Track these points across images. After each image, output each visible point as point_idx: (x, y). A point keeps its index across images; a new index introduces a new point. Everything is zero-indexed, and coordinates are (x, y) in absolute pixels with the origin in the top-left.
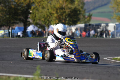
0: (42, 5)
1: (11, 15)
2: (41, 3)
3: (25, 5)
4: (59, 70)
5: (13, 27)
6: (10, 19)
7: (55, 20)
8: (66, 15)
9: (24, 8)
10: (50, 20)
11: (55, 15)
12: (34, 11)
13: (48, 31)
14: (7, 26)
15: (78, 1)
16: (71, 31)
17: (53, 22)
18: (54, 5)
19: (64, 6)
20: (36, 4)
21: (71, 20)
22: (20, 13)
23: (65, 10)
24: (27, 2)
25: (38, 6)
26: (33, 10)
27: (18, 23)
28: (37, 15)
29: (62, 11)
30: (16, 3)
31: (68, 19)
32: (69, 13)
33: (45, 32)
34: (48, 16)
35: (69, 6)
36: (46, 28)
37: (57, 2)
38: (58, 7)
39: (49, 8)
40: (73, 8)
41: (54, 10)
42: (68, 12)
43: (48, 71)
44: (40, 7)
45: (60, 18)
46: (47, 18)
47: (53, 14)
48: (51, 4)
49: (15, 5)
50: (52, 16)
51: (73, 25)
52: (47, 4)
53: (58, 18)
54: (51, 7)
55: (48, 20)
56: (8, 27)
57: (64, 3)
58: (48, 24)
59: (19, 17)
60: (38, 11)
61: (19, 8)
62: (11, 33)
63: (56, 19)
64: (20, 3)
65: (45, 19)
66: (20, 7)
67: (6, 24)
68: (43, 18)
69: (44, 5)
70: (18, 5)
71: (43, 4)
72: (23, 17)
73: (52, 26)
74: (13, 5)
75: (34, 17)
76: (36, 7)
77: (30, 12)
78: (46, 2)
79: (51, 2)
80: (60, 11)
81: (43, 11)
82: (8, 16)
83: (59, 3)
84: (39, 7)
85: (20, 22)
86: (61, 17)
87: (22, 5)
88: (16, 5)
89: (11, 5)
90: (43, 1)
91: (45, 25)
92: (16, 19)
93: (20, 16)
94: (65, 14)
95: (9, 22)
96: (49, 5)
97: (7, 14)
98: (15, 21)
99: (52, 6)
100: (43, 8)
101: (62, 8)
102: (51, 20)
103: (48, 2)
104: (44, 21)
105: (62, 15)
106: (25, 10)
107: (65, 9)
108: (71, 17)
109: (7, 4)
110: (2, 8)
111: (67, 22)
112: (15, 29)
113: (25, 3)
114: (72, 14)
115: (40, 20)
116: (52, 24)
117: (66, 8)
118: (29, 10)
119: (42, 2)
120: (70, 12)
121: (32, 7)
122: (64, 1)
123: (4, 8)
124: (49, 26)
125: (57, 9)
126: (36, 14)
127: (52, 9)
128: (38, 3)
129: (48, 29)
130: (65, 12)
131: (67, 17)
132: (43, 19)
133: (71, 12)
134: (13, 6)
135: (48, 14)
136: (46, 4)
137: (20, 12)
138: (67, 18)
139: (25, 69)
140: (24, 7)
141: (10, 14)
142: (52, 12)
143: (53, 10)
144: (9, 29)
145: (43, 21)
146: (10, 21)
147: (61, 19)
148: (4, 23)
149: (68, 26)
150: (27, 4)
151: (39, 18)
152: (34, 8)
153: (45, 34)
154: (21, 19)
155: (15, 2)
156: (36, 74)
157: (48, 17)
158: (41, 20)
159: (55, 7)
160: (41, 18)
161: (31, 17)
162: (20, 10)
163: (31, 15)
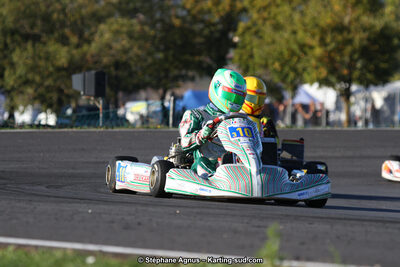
0: (274, 18)
1: (171, 52)
2: (269, 13)
3: (216, 18)
4: (338, 237)
5: (178, 92)
6: (167, 65)
7: (317, 68)
8: (354, 52)
9: (213, 28)
10: (300, 66)
11: (318, 51)
12: (248, 38)
13: (293, 105)
14: (156, 88)
15: (394, 4)
16: (369, 106)
17: (309, 74)
18: (314, 18)
19: (347, 20)
20: (255, 16)
21: (372, 67)
22: (201, 44)
23: (350, 36)
24: (224, 9)
25: (260, 22)
26: (242, 35)
27: (192, 79)
28: (255, 51)
29: (340, 38)
30: (189, 11)
31: (359, 65)
32: (365, 43)
33: (281, 108)
34: (293, 53)
35: (366, 20)
36: (287, 94)
37: (325, 7)
38: (329, 26)
39: (298, 26)
40: (378, 28)
41: (313, 36)
42: (361, 40)
43: (303, 244)
44: (268, 23)
45: (332, 60)
46: (290, 60)
47: (311, 48)
48: (302, 13)
49: (183, 19)
50: (305, 54)
51: (376, 85)
52: (291, 16)
53: (326, 60)
54: (304, 25)
55: (294, 70)
56: (161, 91)
57: (349, 10)
58: (292, 82)
59: (197, 58)
60: (261, 37)
61: (198, 27)
62: (171, 113)
63: (319, 64)
64: (201, 11)
65: (282, 66)
66: (201, 26)
67: (154, 82)
68: (278, 60)
69: (281, 19)
70: (195, 19)
71: (275, 15)
72: (211, 58)
73: (306, 87)
74: (177, 17)
75: (245, 57)
76: (255, 24)
77: (232, 39)
78: (286, 8)
79: (303, 7)
80: (333, 40)
81: (277, 36)
82: (160, 55)
83: (332, 9)
84: (264, 24)
85: (201, 76)
86: (338, 58)
87: (207, 17)
88: (189, 18)
89: (170, 17)
90: (278, 6)
91: (283, 86)
92: (187, 65)
93: (200, 54)
94: (349, 49)
95: (162, 74)
96: (297, 17)
97: (158, 50)
98: (184, 72)
99: (307, 20)
100: (277, 27)
101: (339, 28)
102: (304, 69)
103: (294, 9)
104: (281, 72)
105: (339, 50)
106: (217, 35)
107: (349, 31)
108: (370, 60)
109: (158, 15)
110: (142, 30)
111: (356, 74)
112: (182, 98)
113: (218, 12)
114: (376, 47)
115: (266, 66)
116: (305, 82)
117: (352, 28)
118: (231, 35)
119: (274, 10)
120: (369, 39)
121: (242, 26)
122: (349, 5)
123: (147, 28)
124: (295, 89)
125: (323, 32)
126: (252, 49)
127: (305, 31)
128: (259, 11)
129: (293, 97)
130: (350, 42)
131: (356, 56)
132: (277, 65)
133: (372, 40)
134: (177, 22)
135: (295, 47)
136: (287, 14)
137: (199, 40)
138: (356, 61)
139: (225, 236)
140: (214, 25)
141: (167, 49)
142: (309, 40)
143: (309, 34)
144: (163, 98)
145: (275, 71)
146: (167, 71)
147: (337, 65)
148: (147, 79)
149: (362, 88)
150: (222, 13)
151: (263, 62)
152: (248, 29)
153: (281, 114)
154: (205, 65)
155: (184, 8)
156: (264, 252)
157: (295, 59)
158: (271, 68)
159: (317, 25)
160: (270, 61)
161: (237, 58)
162: (200, 33)
163: (238, 51)
